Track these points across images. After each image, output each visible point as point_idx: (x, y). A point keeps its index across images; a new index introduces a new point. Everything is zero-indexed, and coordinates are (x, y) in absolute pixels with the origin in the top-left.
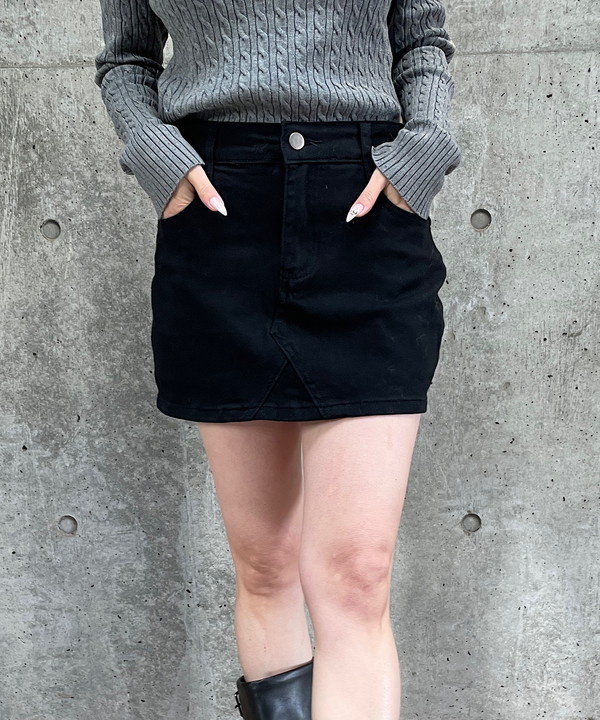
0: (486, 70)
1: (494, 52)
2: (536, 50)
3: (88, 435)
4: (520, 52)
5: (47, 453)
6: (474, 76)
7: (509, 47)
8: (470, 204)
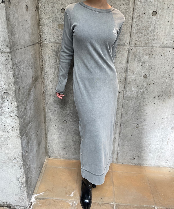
0: (150, 50)
1: (152, 47)
2: (160, 47)
3: (70, 108)
4: (157, 47)
5: (62, 110)
6: (147, 51)
7: (155, 46)
8: (144, 74)
